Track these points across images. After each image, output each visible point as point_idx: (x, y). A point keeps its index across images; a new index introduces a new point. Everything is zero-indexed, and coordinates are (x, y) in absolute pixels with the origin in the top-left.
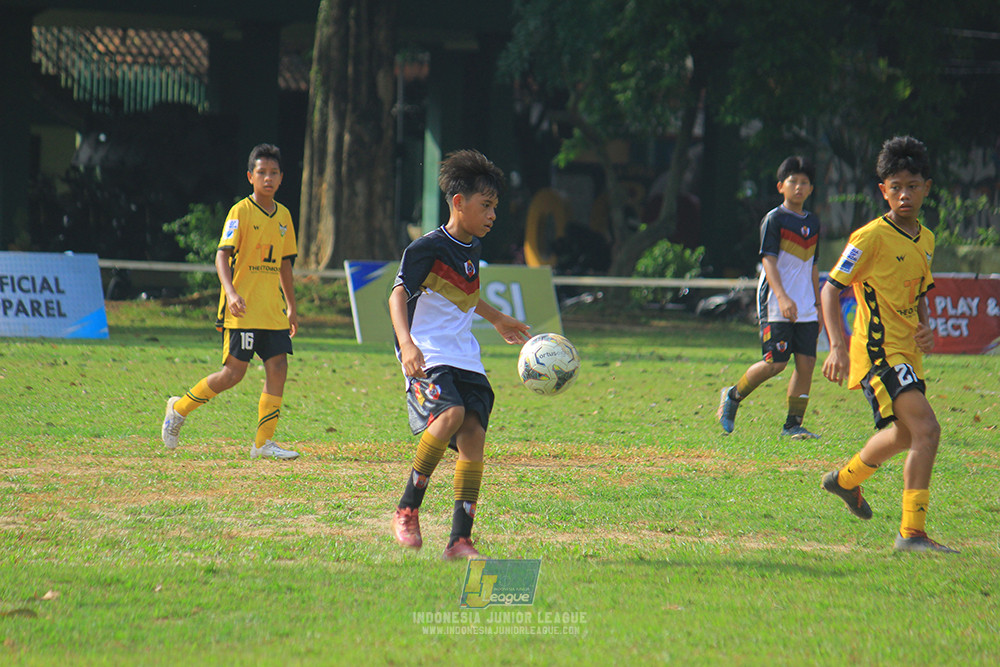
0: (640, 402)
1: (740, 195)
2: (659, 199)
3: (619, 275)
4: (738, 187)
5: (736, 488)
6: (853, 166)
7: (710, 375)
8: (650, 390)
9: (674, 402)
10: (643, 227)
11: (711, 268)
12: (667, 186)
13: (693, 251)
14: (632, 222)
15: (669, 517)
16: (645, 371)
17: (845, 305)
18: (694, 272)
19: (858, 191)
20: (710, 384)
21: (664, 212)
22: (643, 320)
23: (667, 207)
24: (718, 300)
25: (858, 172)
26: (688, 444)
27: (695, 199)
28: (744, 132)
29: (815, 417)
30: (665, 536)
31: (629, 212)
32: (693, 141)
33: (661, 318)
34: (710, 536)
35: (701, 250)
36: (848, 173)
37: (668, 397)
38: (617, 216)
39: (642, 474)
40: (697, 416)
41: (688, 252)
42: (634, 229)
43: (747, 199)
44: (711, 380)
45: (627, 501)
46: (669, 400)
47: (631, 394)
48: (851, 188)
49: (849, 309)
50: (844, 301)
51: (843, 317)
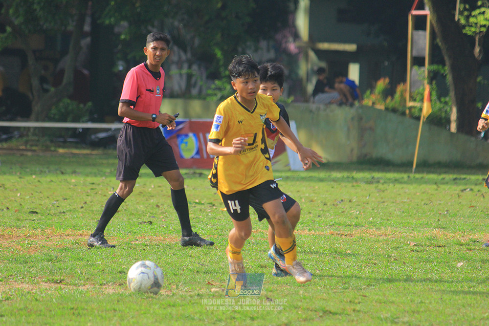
0: (47, 201)
1: (115, 70)
2: (62, 72)
3: (37, 120)
4: (113, 64)
5: (103, 254)
6: (185, 51)
7: (93, 184)
8: (54, 193)
9: (68, 201)
10: (53, 89)
11: (96, 116)
12: (67, 63)
13: (85, 105)
14: (45, 86)
15: (59, 274)
16: (52, 181)
17: (180, 139)
18: (85, 119)
19: (190, 67)
20: (92, 189)
21: (65, 81)
22: (53, 149)
23: (68, 77)
24: (102, 135)
25: (189, 55)
26: (74, 227)
27: (86, 72)
28: (116, 30)
29: (157, 210)
30: (54, 286)
31: (43, 80)
32: (84, 35)
33: (63, 147)
34: (84, 285)
35: (90, 104)
36: (184, 57)
37: (65, 197)
38: (35, 82)
39: (43, 246)
40: (82, 210)
41: (82, 106)
42: (46, 91)
43: (120, 71)
44: (94, 186)
45: (33, 264)
46: (64, 200)
47: (41, 195)
48: (186, 66)
49: (182, 142)
50: (178, 136)
51: (178, 146)
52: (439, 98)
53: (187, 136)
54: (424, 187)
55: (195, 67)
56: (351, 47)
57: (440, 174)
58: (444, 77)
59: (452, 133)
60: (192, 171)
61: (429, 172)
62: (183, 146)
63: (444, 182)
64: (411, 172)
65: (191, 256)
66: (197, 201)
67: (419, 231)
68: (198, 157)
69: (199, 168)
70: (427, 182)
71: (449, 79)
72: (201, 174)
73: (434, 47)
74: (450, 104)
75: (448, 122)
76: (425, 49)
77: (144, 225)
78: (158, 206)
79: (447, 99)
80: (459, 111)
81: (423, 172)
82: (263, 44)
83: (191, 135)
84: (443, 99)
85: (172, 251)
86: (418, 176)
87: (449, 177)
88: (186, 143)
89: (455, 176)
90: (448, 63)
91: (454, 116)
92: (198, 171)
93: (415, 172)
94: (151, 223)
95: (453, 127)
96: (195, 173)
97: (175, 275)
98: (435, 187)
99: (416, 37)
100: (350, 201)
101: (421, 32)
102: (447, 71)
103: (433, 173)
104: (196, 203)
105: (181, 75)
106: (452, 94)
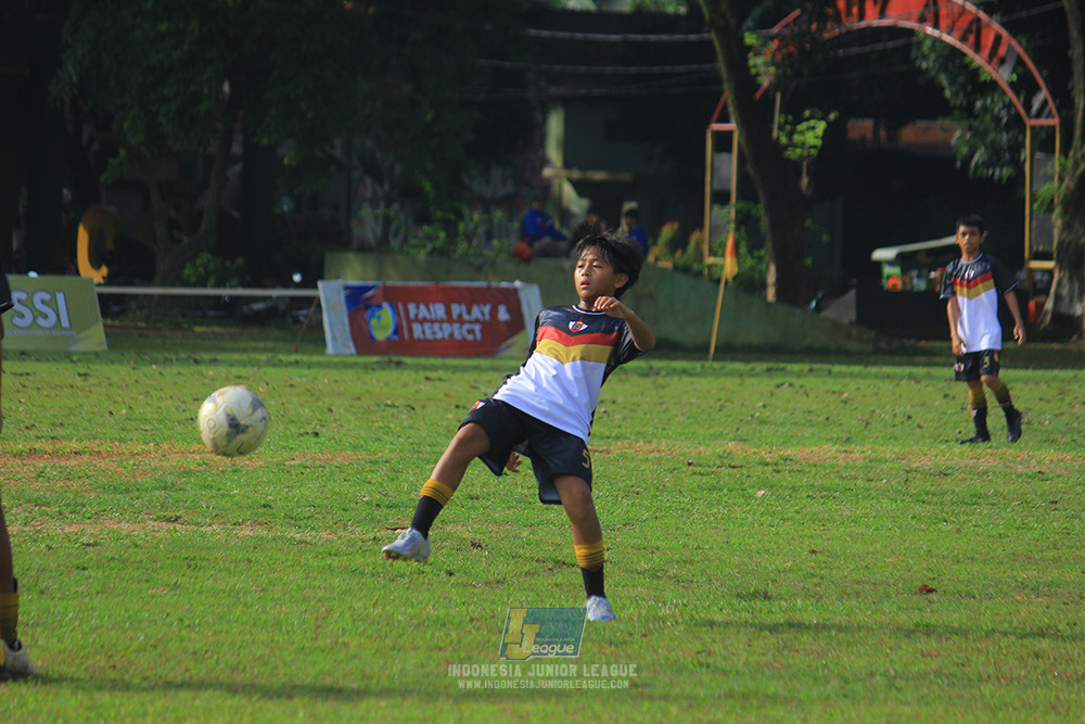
0: (168, 402)
1: (278, 211)
2: (200, 214)
3: (163, 284)
4: (275, 203)
5: (242, 480)
8: (180, 391)
10: (186, 239)
11: (249, 278)
12: (207, 203)
14: (176, 235)
15: (174, 508)
16: (179, 373)
17: (369, 312)
18: (233, 282)
19: (388, 206)
21: (204, 227)
22: (186, 326)
23: (208, 221)
24: (258, 306)
25: (387, 189)
27: (236, 214)
28: (278, 151)
29: (329, 415)
31: (172, 226)
32: (233, 160)
33: (202, 324)
34: (210, 525)
35: (240, 260)
36: (380, 192)
38: (161, 229)
39: (156, 468)
41: (228, 263)
42: (177, 241)
43: (284, 213)
45: (138, 494)
48: (382, 204)
49: (373, 315)
50: (368, 307)
51: (367, 323)
52: (751, 251)
53: (379, 307)
54: (723, 381)
55: (396, 206)
56: (626, 177)
57: (748, 362)
58: (758, 220)
59: (768, 305)
60: (386, 358)
61: (734, 360)
62: (374, 322)
63: (752, 374)
64: (706, 359)
65: (370, 483)
66: (389, 402)
67: (708, 446)
68: (396, 338)
69: (397, 353)
70: (730, 374)
71: (765, 223)
72: (399, 364)
73: (743, 177)
74: (766, 259)
75: (764, 286)
76: (729, 180)
77: (306, 437)
78: (330, 410)
79: (762, 252)
80: (778, 271)
81: (724, 360)
82: (497, 173)
83: (386, 305)
84: (756, 253)
85: (343, 475)
86: (716, 365)
87: (761, 367)
88: (379, 318)
89: (770, 365)
90: (762, 198)
91: (771, 277)
92: (395, 359)
93: (713, 360)
94: (316, 434)
95: (771, 294)
96: (390, 362)
97: (344, 510)
98: (737, 380)
99: (717, 164)
100: (614, 402)
101: (724, 156)
102: (760, 211)
103: (740, 360)
104: (387, 405)
105: (376, 218)
106: (769, 245)
